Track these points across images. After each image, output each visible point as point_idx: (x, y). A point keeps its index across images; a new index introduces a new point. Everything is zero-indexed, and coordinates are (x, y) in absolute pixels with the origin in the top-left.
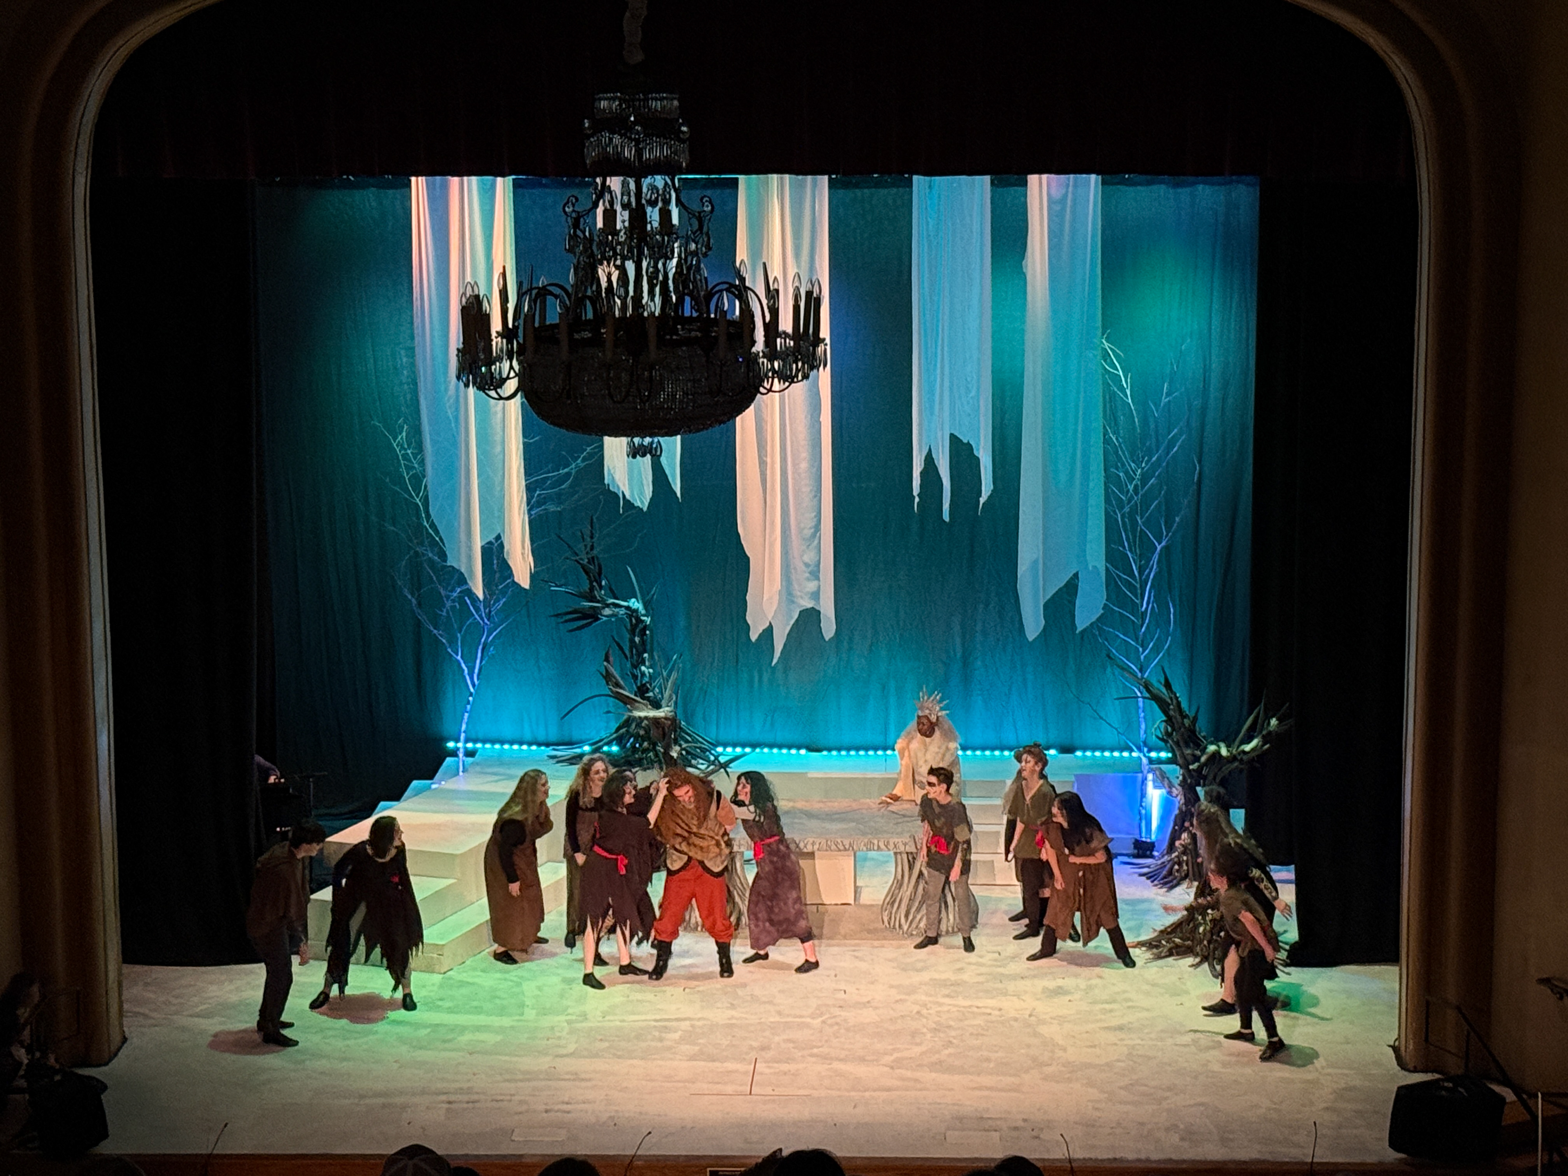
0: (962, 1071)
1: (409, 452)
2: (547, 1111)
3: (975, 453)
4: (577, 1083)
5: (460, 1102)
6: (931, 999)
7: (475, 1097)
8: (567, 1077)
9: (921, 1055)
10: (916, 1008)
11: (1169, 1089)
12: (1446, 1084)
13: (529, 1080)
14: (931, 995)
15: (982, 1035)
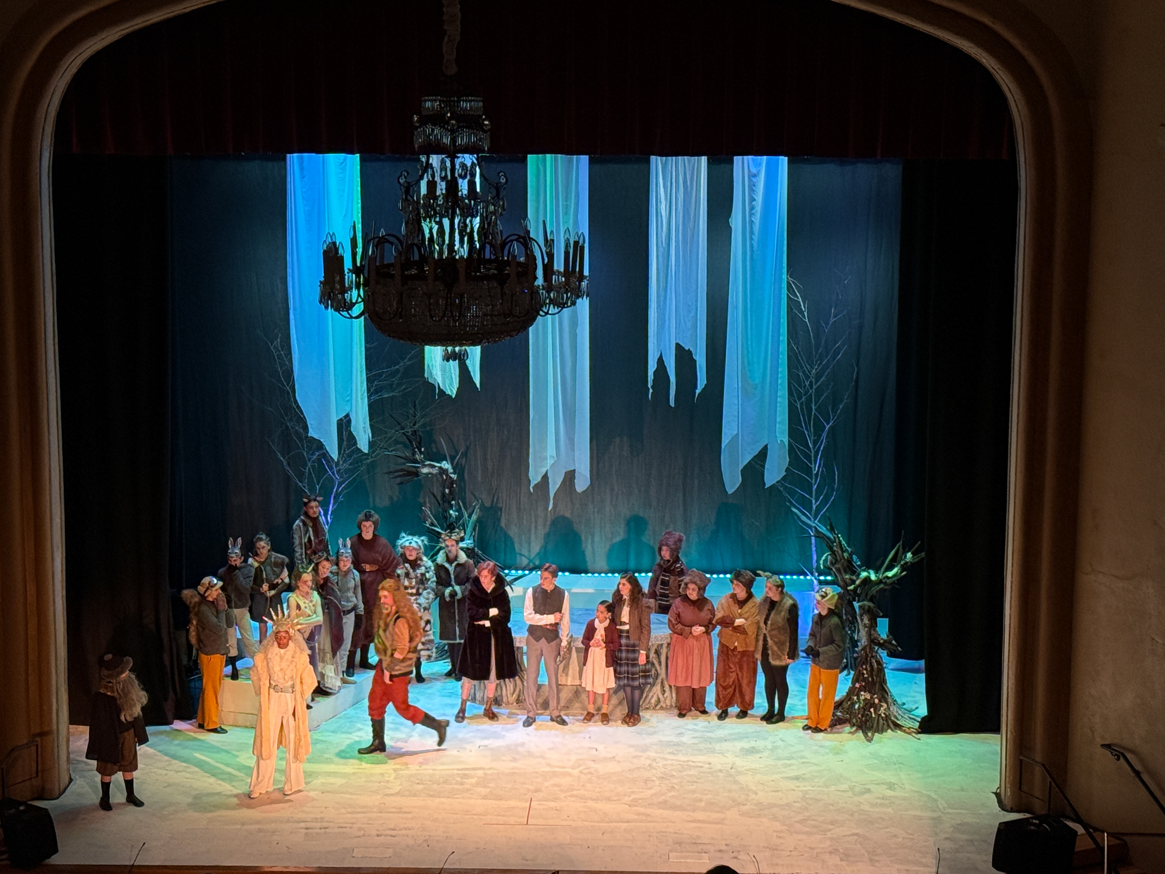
0: (681, 808)
1: (282, 353)
2: (378, 836)
3: (694, 358)
4: (401, 815)
5: (315, 828)
6: (658, 755)
7: (325, 825)
8: (394, 810)
9: (652, 796)
10: (648, 762)
11: (832, 823)
12: (1034, 821)
13: (365, 813)
14: (660, 753)
15: (697, 782)
